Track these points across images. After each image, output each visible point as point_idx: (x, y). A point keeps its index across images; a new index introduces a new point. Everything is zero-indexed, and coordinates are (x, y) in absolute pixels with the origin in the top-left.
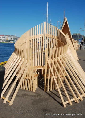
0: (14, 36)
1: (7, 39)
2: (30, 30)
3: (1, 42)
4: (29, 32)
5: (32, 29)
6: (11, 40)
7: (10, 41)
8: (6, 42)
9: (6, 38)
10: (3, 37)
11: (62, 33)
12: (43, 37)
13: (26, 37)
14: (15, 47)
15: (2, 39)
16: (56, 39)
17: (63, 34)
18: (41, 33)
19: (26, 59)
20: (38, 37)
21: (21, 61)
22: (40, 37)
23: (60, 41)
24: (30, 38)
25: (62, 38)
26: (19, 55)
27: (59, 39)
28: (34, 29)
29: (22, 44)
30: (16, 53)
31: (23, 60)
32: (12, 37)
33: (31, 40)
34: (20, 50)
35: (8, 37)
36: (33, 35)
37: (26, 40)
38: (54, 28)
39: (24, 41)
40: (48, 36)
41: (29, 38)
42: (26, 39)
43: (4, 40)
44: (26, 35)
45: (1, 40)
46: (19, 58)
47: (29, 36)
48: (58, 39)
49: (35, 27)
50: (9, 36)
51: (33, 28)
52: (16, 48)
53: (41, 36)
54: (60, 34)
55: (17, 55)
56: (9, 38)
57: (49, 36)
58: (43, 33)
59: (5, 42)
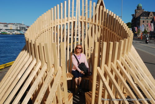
0: (21, 24)
1: (11, 29)
2: (52, 9)
3: (2, 32)
4: (51, 12)
5: (55, 7)
6: (17, 30)
7: (15, 31)
8: (10, 33)
9: (10, 27)
10: (5, 25)
11: (112, 15)
12: (74, 22)
13: (45, 21)
14: (27, 40)
15: (4, 29)
16: (98, 26)
17: (113, 17)
18: (71, 16)
19: (51, 65)
20: (67, 22)
21: (40, 69)
22: (70, 23)
23: (106, 28)
24: (53, 23)
25: (111, 24)
26: (35, 56)
27: (104, 25)
28: (60, 7)
29: (39, 33)
30: (28, 52)
31: (45, 68)
32: (19, 26)
33: (54, 27)
34: (38, 46)
35: (12, 25)
36: (57, 18)
37: (46, 27)
38: (95, 6)
39: (42, 28)
40: (85, 21)
41: (51, 23)
42: (46, 25)
43: (6, 30)
44: (46, 17)
45: (1, 30)
46: (36, 64)
47: (51, 19)
48: (102, 26)
49: (62, 4)
50: (14, 24)
51: (58, 5)
52: (30, 42)
53: (71, 20)
54: (106, 17)
55: (31, 57)
56: (14, 27)
57: (87, 21)
58: (75, 15)
59: (8, 32)
